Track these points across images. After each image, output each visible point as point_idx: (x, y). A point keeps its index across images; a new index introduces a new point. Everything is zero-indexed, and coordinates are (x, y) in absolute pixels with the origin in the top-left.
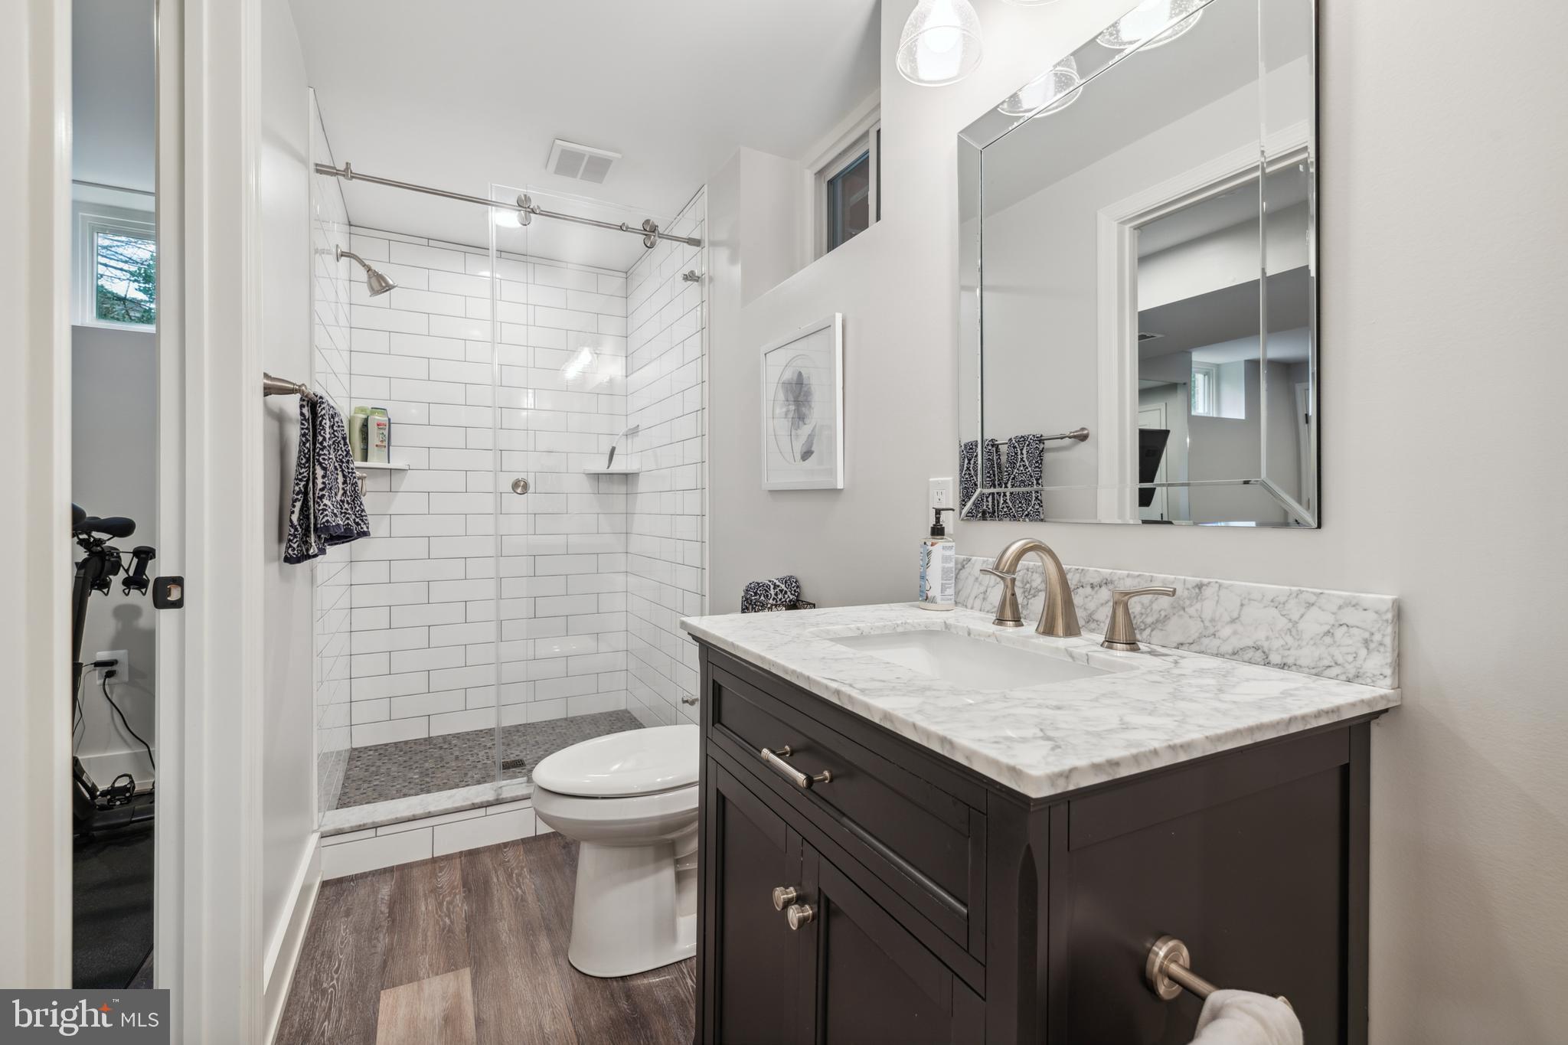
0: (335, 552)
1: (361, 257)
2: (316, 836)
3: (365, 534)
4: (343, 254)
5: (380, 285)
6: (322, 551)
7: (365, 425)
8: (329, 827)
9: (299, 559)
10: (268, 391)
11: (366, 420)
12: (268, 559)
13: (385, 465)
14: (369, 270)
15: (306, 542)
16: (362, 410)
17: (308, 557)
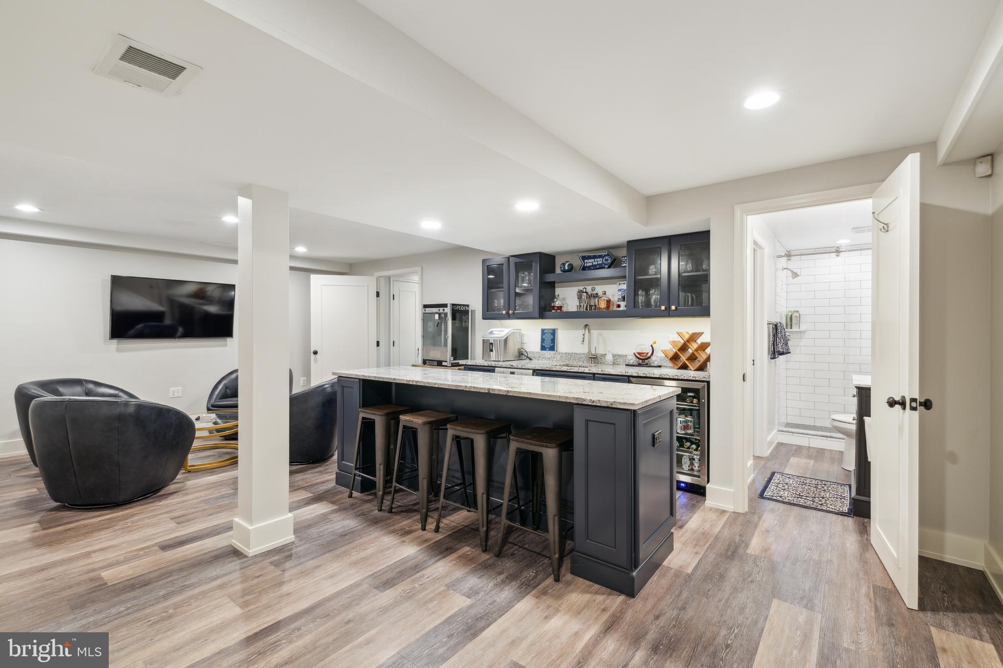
0: (781, 357)
1: (790, 268)
2: (777, 430)
3: (790, 353)
4: (785, 269)
5: (795, 275)
6: (778, 357)
7: (791, 317)
8: (780, 429)
9: (773, 359)
10: (768, 324)
11: (792, 315)
12: (768, 358)
13: (798, 330)
14: (792, 271)
15: (774, 355)
16: (791, 312)
17: (775, 358)
